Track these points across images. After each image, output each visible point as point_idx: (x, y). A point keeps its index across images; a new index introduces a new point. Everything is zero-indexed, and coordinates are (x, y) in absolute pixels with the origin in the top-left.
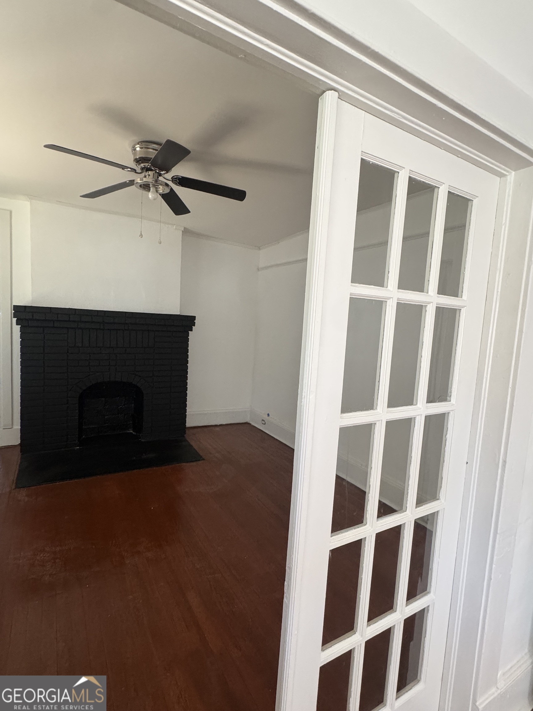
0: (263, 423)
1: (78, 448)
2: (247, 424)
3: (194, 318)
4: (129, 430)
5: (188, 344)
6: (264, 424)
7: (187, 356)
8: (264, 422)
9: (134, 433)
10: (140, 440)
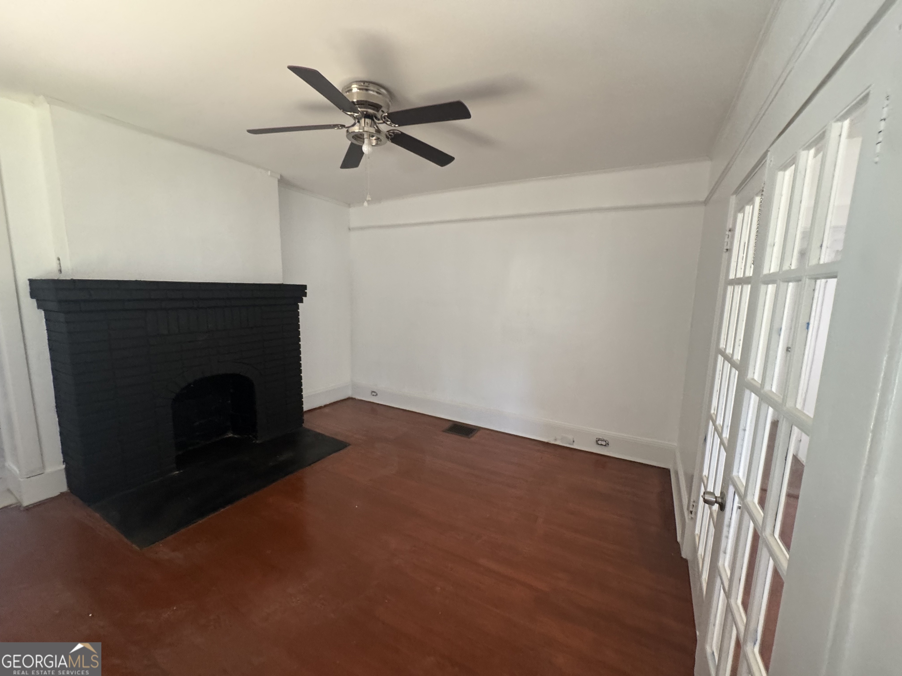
0: (374, 395)
1: (177, 472)
2: (349, 399)
3: (305, 287)
4: (228, 434)
5: (299, 318)
6: (376, 395)
7: (299, 333)
8: (374, 393)
9: (236, 436)
10: (254, 442)
